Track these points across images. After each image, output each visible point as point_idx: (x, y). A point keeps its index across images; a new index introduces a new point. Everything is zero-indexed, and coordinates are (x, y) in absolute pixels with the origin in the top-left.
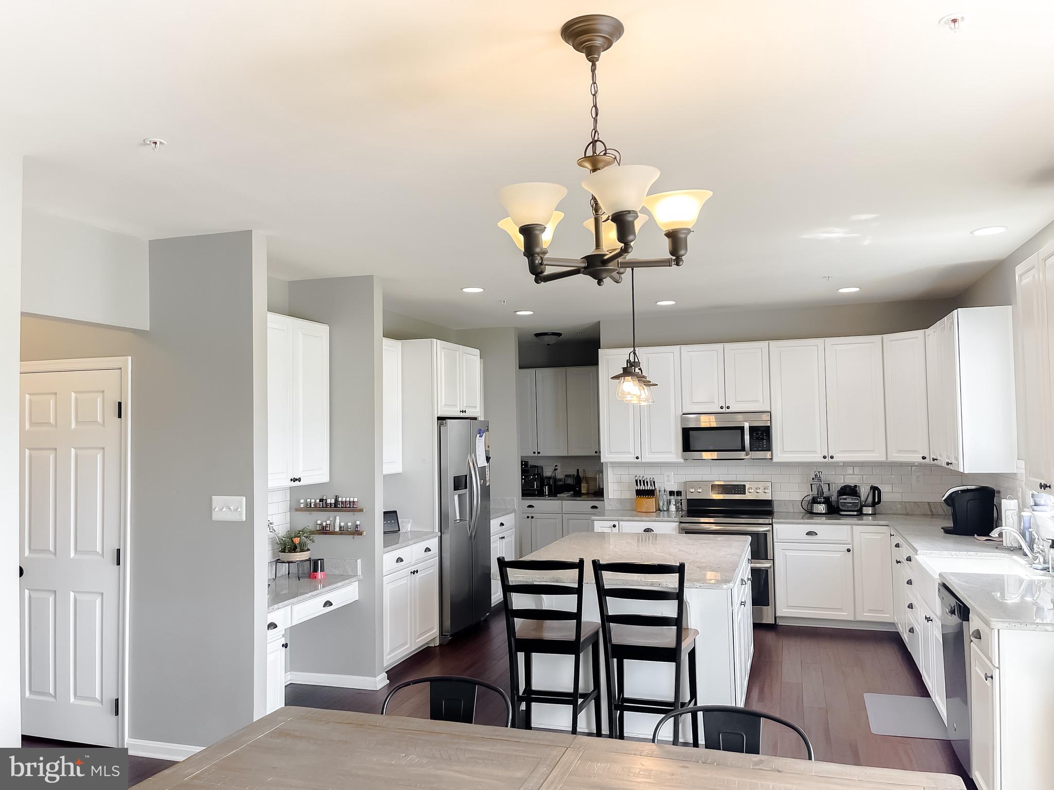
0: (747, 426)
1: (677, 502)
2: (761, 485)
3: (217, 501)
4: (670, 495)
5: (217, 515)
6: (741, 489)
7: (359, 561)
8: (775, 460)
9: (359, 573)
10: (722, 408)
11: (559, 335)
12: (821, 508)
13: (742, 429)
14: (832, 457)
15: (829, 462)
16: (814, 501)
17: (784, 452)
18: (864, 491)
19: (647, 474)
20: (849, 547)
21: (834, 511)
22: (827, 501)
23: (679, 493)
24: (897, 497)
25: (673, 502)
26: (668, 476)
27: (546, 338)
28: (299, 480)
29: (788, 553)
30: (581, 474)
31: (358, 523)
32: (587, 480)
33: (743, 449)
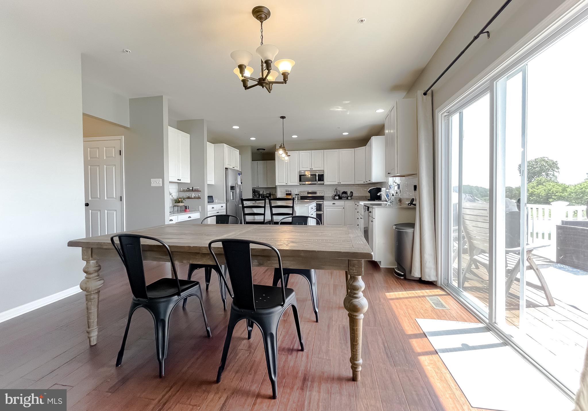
0: (317, 174)
1: (297, 197)
2: (321, 192)
3: (152, 180)
4: (296, 195)
5: (153, 185)
6: (315, 193)
7: (200, 206)
8: (325, 184)
9: (200, 210)
10: (310, 169)
11: (264, 150)
12: (337, 197)
13: (316, 175)
14: (340, 183)
15: (339, 185)
16: (335, 196)
17: (327, 182)
18: (349, 193)
19: (289, 189)
20: (344, 207)
21: (340, 198)
22: (339, 196)
23: (298, 195)
24: (357, 195)
25: (296, 197)
26: (295, 190)
27: (261, 150)
28: (180, 180)
29: (328, 209)
30: (271, 193)
31: (199, 195)
32: (273, 195)
33: (316, 181)
